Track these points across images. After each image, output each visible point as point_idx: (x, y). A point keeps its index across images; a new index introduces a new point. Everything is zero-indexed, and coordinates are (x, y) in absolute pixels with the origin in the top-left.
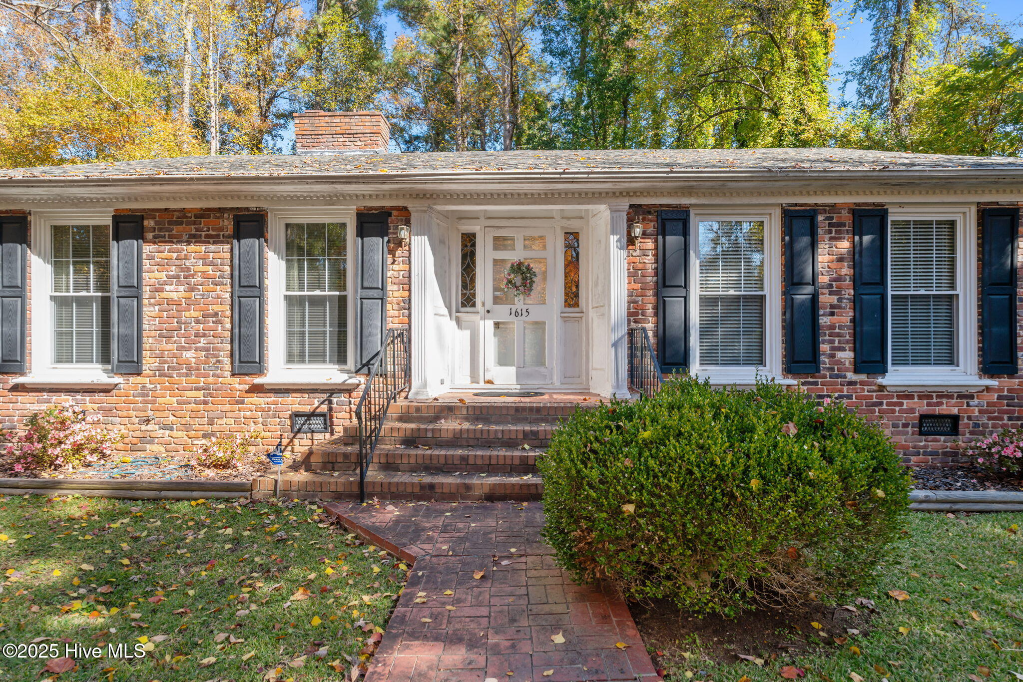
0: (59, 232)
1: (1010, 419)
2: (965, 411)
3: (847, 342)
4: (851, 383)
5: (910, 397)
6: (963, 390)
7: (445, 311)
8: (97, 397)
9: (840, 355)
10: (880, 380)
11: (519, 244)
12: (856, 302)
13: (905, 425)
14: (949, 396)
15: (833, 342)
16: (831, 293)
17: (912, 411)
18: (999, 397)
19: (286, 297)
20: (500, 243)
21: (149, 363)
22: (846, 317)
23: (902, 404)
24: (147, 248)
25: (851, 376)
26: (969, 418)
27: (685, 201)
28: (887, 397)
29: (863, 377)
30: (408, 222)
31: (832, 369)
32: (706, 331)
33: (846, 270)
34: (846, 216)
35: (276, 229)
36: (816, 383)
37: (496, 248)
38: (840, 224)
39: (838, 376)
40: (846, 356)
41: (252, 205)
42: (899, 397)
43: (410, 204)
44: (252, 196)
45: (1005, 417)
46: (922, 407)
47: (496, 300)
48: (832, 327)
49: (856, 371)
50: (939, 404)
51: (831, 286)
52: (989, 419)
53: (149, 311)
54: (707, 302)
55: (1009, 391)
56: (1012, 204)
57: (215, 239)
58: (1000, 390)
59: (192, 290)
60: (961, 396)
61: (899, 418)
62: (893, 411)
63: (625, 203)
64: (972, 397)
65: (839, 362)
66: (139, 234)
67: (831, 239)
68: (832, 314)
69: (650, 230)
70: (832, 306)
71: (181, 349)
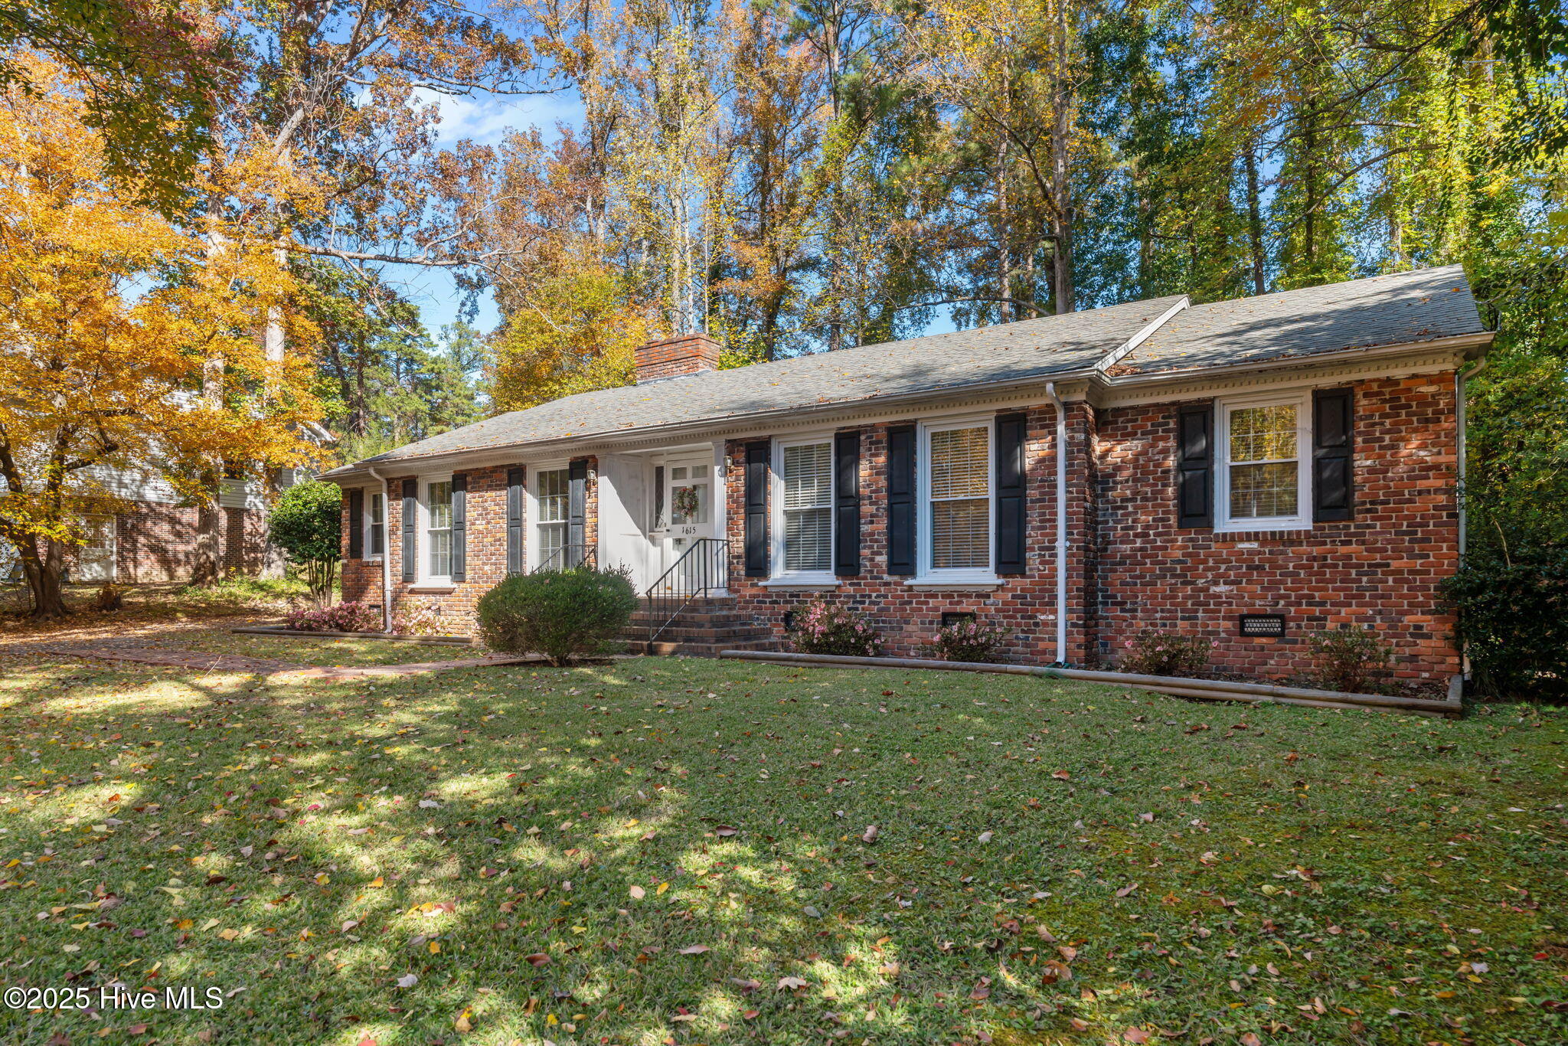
0: (432, 487)
1: (1023, 618)
2: (982, 610)
3: (883, 547)
4: (887, 584)
5: (935, 596)
6: (980, 589)
7: (639, 532)
8: (446, 597)
9: (878, 559)
10: (909, 582)
11: (689, 473)
12: (890, 509)
13: (931, 622)
14: (968, 596)
15: (871, 547)
16: (871, 504)
17: (936, 609)
18: (1014, 597)
19: (539, 526)
20: (678, 473)
21: (469, 575)
22: (882, 525)
23: (927, 603)
24: (469, 496)
25: (886, 577)
26: (986, 616)
27: (765, 433)
28: (916, 596)
29: (896, 578)
30: (595, 468)
31: (871, 572)
32: (789, 544)
33: (883, 482)
34: (882, 434)
35: (532, 478)
36: (859, 584)
37: (674, 478)
38: (879, 442)
39: (876, 578)
40: (882, 559)
41: (516, 461)
42: (926, 596)
43: (597, 454)
44: (516, 456)
45: (1019, 615)
46: (945, 606)
47: (675, 521)
48: (872, 534)
49: (890, 573)
50: (959, 603)
51: (870, 497)
52: (1005, 617)
53: (469, 538)
54: (790, 515)
55: (1022, 590)
56: (1023, 408)
57: (499, 487)
58: (1014, 589)
59: (488, 523)
60: (979, 596)
61: (926, 616)
62: (921, 610)
63: (722, 439)
64: (988, 596)
65: (877, 565)
66: (464, 488)
67: (872, 455)
68: (872, 522)
69: (742, 459)
70: (872, 516)
71: (484, 564)
